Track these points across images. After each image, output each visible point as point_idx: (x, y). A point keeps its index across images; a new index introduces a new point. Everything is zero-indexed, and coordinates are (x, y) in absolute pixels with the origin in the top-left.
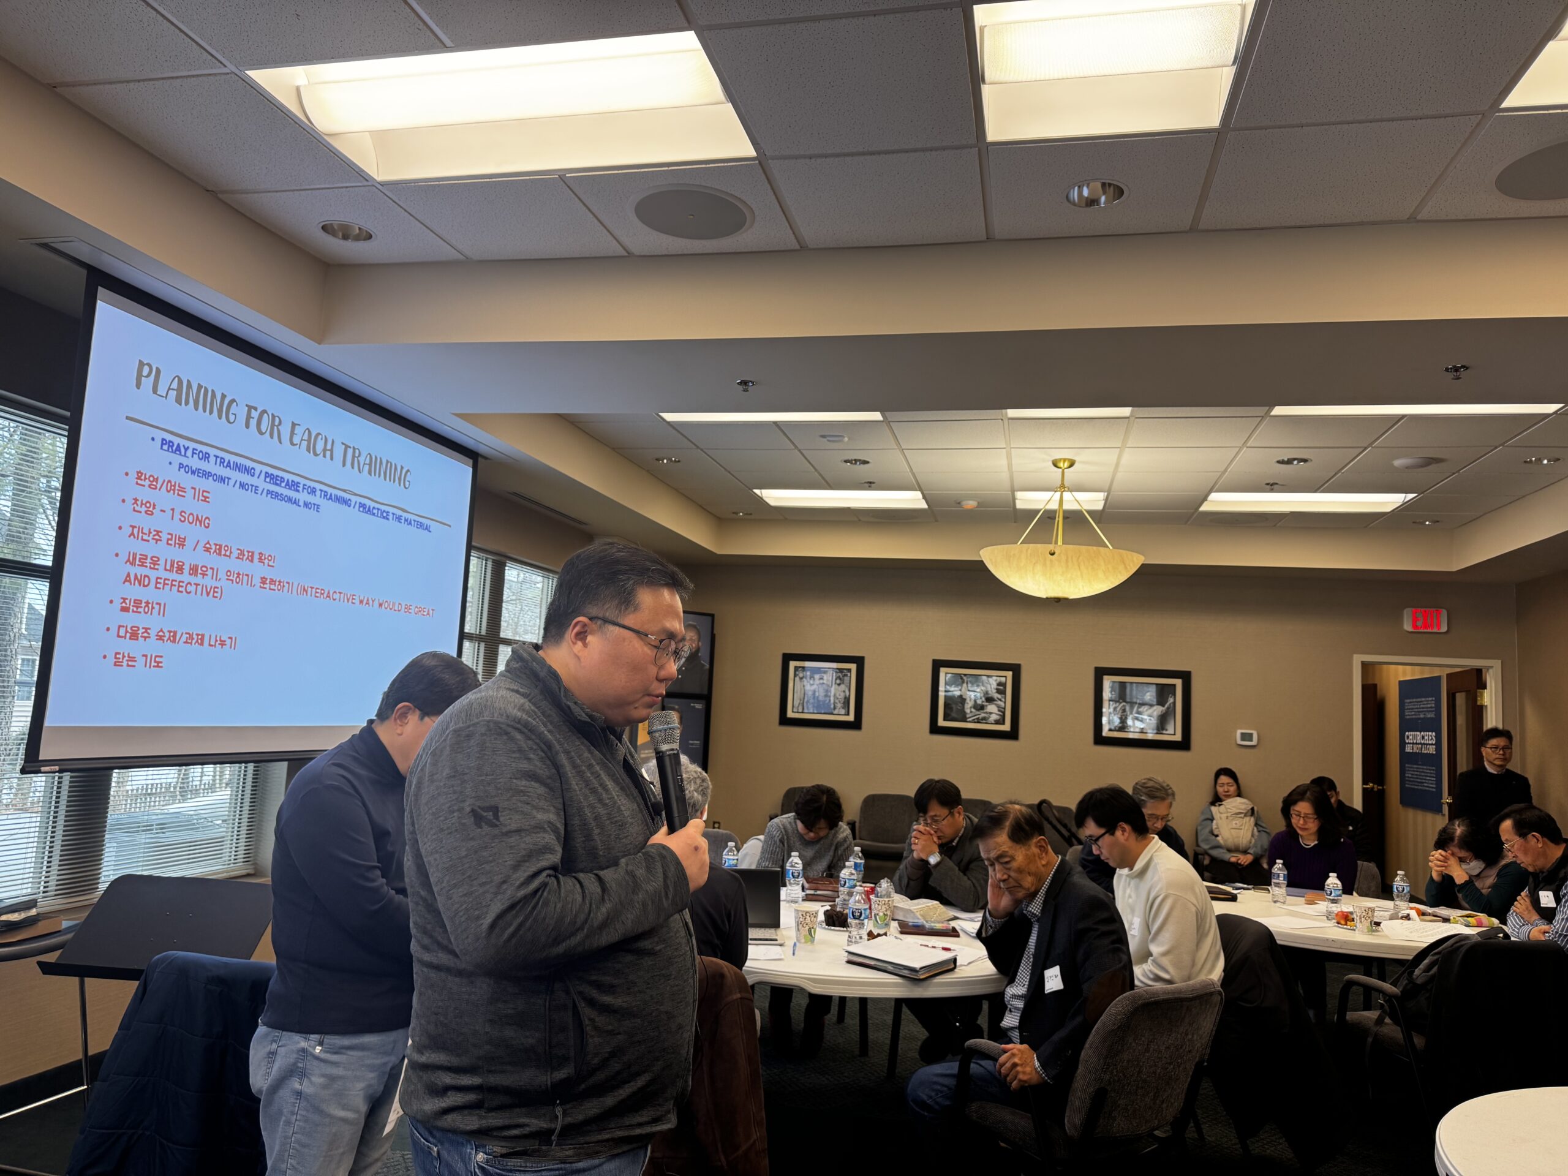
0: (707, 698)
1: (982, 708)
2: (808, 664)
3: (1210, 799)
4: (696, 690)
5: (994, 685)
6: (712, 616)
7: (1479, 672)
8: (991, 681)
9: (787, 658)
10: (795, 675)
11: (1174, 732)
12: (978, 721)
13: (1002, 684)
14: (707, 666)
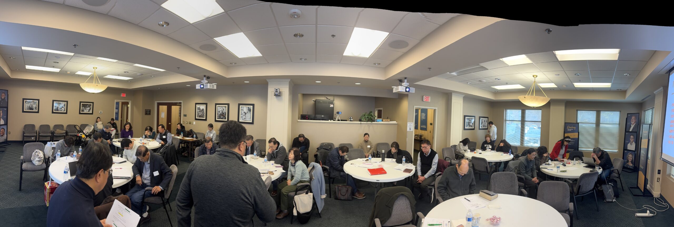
0: (7, 108)
1: (61, 108)
2: (27, 100)
3: (96, 122)
4: (5, 106)
5: (63, 105)
6: (8, 90)
7: (128, 102)
8: (62, 104)
9: (24, 99)
10: (25, 103)
11: (91, 112)
12: (61, 111)
13: (65, 104)
14: (7, 101)
